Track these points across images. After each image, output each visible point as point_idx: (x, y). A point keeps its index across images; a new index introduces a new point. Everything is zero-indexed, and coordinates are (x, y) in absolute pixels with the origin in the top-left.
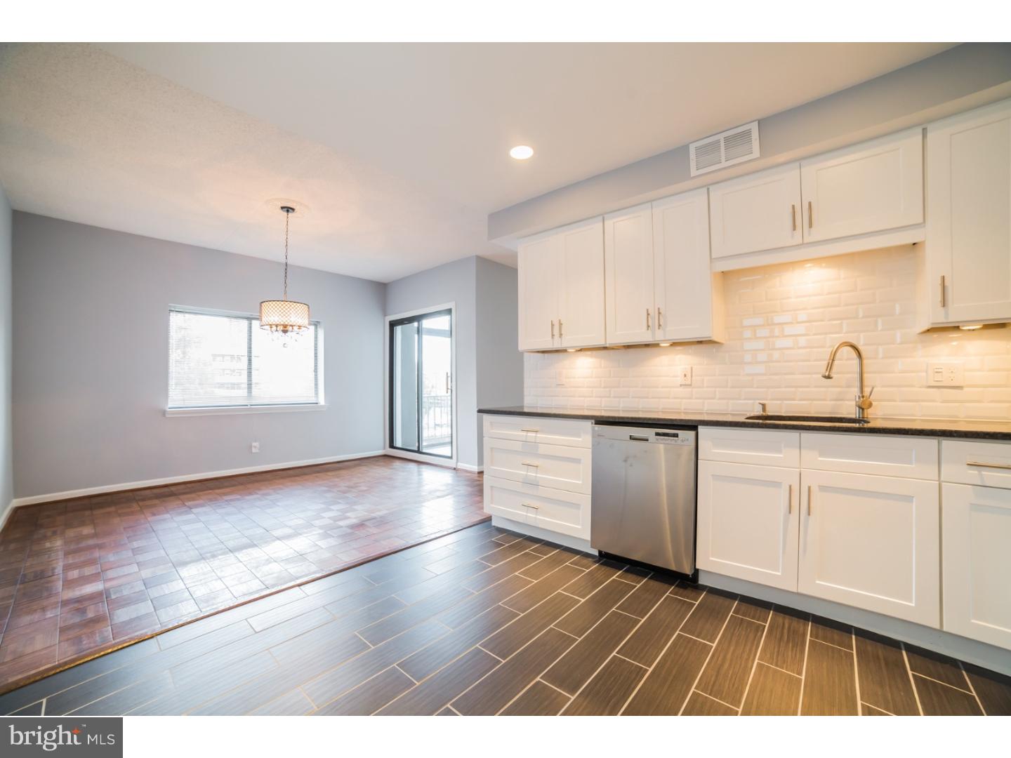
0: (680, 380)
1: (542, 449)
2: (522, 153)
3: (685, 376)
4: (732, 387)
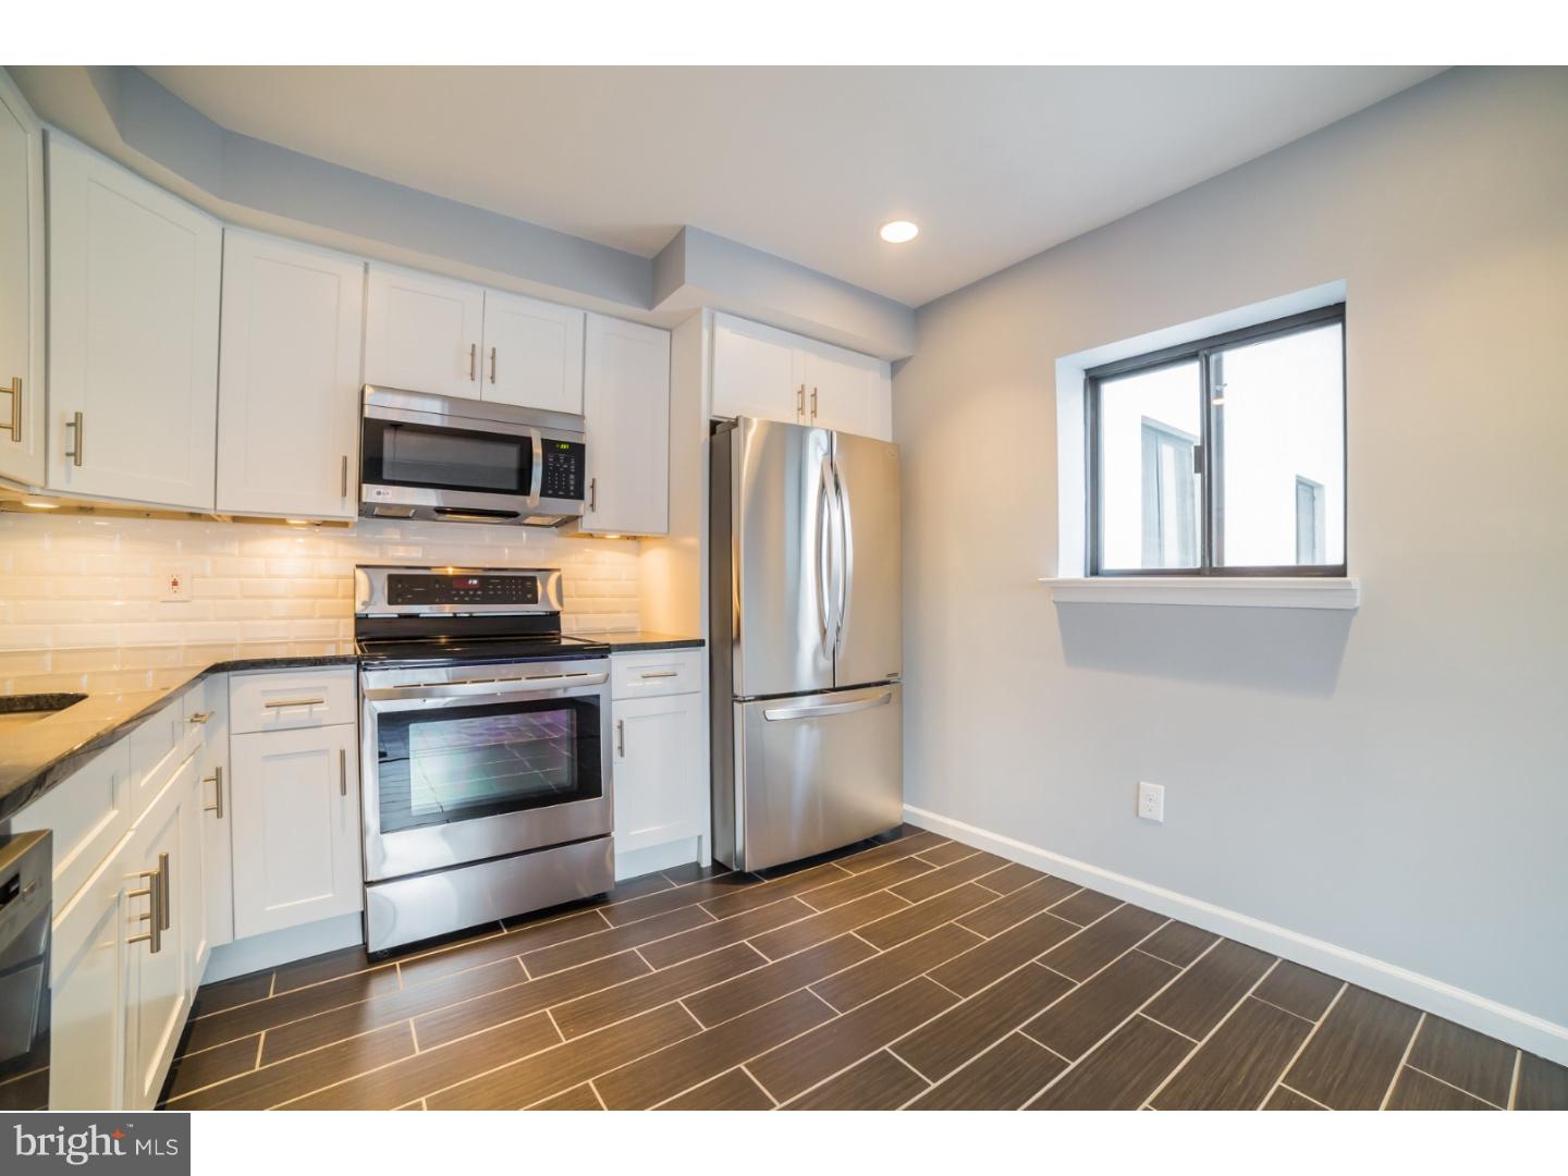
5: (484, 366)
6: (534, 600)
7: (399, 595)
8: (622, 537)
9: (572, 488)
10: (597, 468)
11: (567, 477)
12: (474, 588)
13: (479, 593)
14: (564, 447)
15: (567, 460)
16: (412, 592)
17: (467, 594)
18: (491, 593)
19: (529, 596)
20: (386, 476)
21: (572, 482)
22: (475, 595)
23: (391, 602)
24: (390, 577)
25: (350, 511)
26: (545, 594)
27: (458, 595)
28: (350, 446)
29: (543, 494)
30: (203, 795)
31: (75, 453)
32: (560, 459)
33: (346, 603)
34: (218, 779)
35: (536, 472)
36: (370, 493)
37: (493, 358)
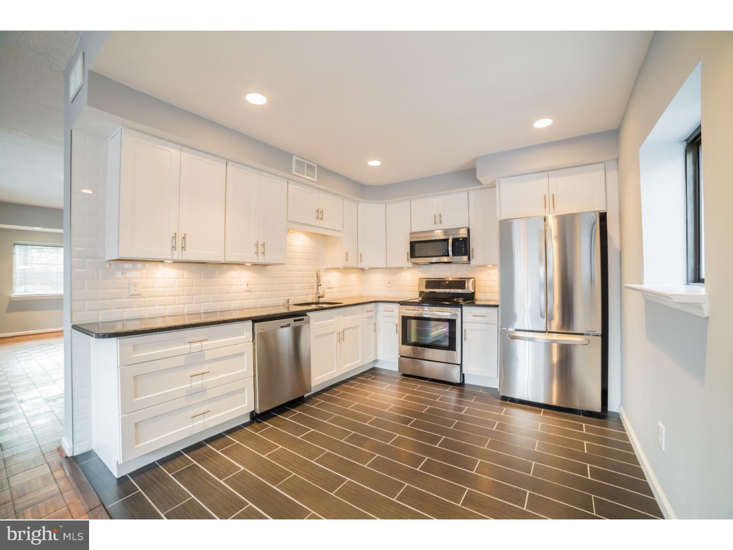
0: (245, 288)
1: (209, 355)
2: (256, 99)
3: (248, 285)
4: (271, 291)
5: (437, 220)
6: (464, 288)
7: (429, 286)
9: (464, 252)
10: (474, 244)
11: (462, 249)
12: (447, 284)
13: (448, 286)
14: (461, 239)
15: (462, 244)
16: (432, 286)
18: (451, 286)
19: (462, 287)
20: (417, 255)
23: (426, 288)
24: (427, 281)
25: (410, 265)
26: (468, 286)
28: (407, 249)
29: (453, 255)
30: (372, 327)
31: (361, 260)
32: (458, 244)
33: (417, 287)
34: (375, 324)
35: (450, 248)
36: (414, 260)
37: (440, 216)
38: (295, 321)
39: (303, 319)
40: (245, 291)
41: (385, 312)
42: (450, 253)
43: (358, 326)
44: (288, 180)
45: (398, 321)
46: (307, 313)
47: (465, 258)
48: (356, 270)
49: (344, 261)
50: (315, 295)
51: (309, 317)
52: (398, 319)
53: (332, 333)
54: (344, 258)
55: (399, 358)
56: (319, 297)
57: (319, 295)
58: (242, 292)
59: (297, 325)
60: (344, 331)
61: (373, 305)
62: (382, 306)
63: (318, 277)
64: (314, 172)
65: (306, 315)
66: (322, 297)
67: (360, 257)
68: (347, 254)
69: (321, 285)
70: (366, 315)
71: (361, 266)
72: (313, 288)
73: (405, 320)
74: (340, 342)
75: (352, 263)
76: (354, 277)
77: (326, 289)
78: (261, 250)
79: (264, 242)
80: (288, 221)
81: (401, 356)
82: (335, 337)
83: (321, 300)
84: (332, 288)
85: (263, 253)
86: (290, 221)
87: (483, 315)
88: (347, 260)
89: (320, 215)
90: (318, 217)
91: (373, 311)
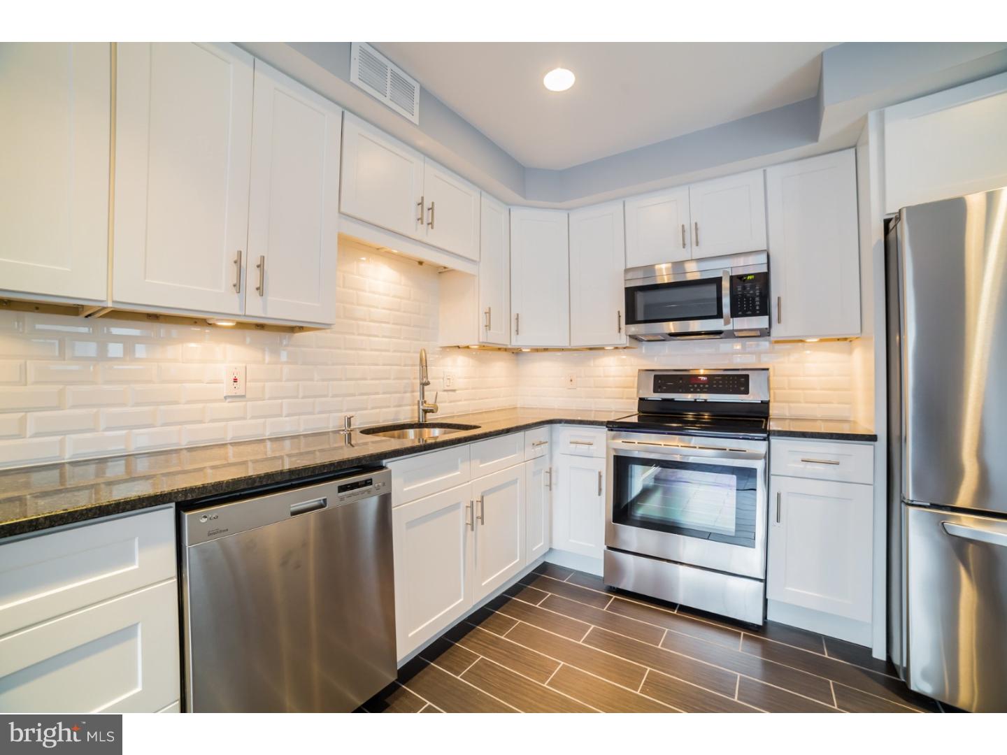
0: (226, 388)
3: (235, 380)
4: (304, 397)
5: (691, 237)
6: (746, 392)
7: (660, 387)
8: (821, 340)
9: (758, 308)
10: (780, 289)
11: (753, 300)
12: (704, 383)
13: (707, 386)
14: (751, 277)
15: (753, 287)
16: (667, 386)
17: (699, 387)
18: (715, 386)
19: (742, 388)
20: (640, 317)
21: (758, 303)
22: (704, 388)
23: (655, 391)
24: (655, 376)
25: (624, 340)
26: (755, 387)
27: (693, 387)
28: (619, 304)
29: (733, 315)
30: (544, 478)
31: (517, 331)
32: (744, 288)
33: (635, 390)
34: (550, 472)
35: (726, 301)
36: (634, 329)
37: (696, 229)
38: (342, 489)
39: (368, 482)
40: (226, 398)
41: (574, 445)
42: (726, 310)
43: (515, 482)
44: (345, 109)
45: (605, 468)
46: (384, 462)
47: (760, 322)
48: (504, 353)
49: (482, 328)
50: (416, 407)
51: (390, 472)
52: (604, 461)
53: (455, 507)
54: (483, 321)
55: (605, 551)
56: (426, 411)
57: (426, 407)
58: (220, 401)
59: (348, 501)
60: (482, 497)
61: (546, 428)
62: (564, 432)
63: (424, 364)
64: (412, 99)
65: (382, 468)
66: (432, 411)
67: (516, 323)
68: (488, 313)
69: (428, 384)
70: (531, 452)
71: (516, 342)
72: (413, 391)
73: (622, 466)
74: (472, 529)
75: (499, 336)
76: (499, 368)
77: (439, 393)
78: (252, 279)
79: (263, 258)
80: (340, 212)
81: (609, 548)
82: (462, 517)
83: (431, 418)
84: (454, 391)
85: (260, 290)
86: (344, 214)
87: (833, 459)
88: (488, 326)
89: (426, 213)
90: (420, 219)
91: (546, 442)
